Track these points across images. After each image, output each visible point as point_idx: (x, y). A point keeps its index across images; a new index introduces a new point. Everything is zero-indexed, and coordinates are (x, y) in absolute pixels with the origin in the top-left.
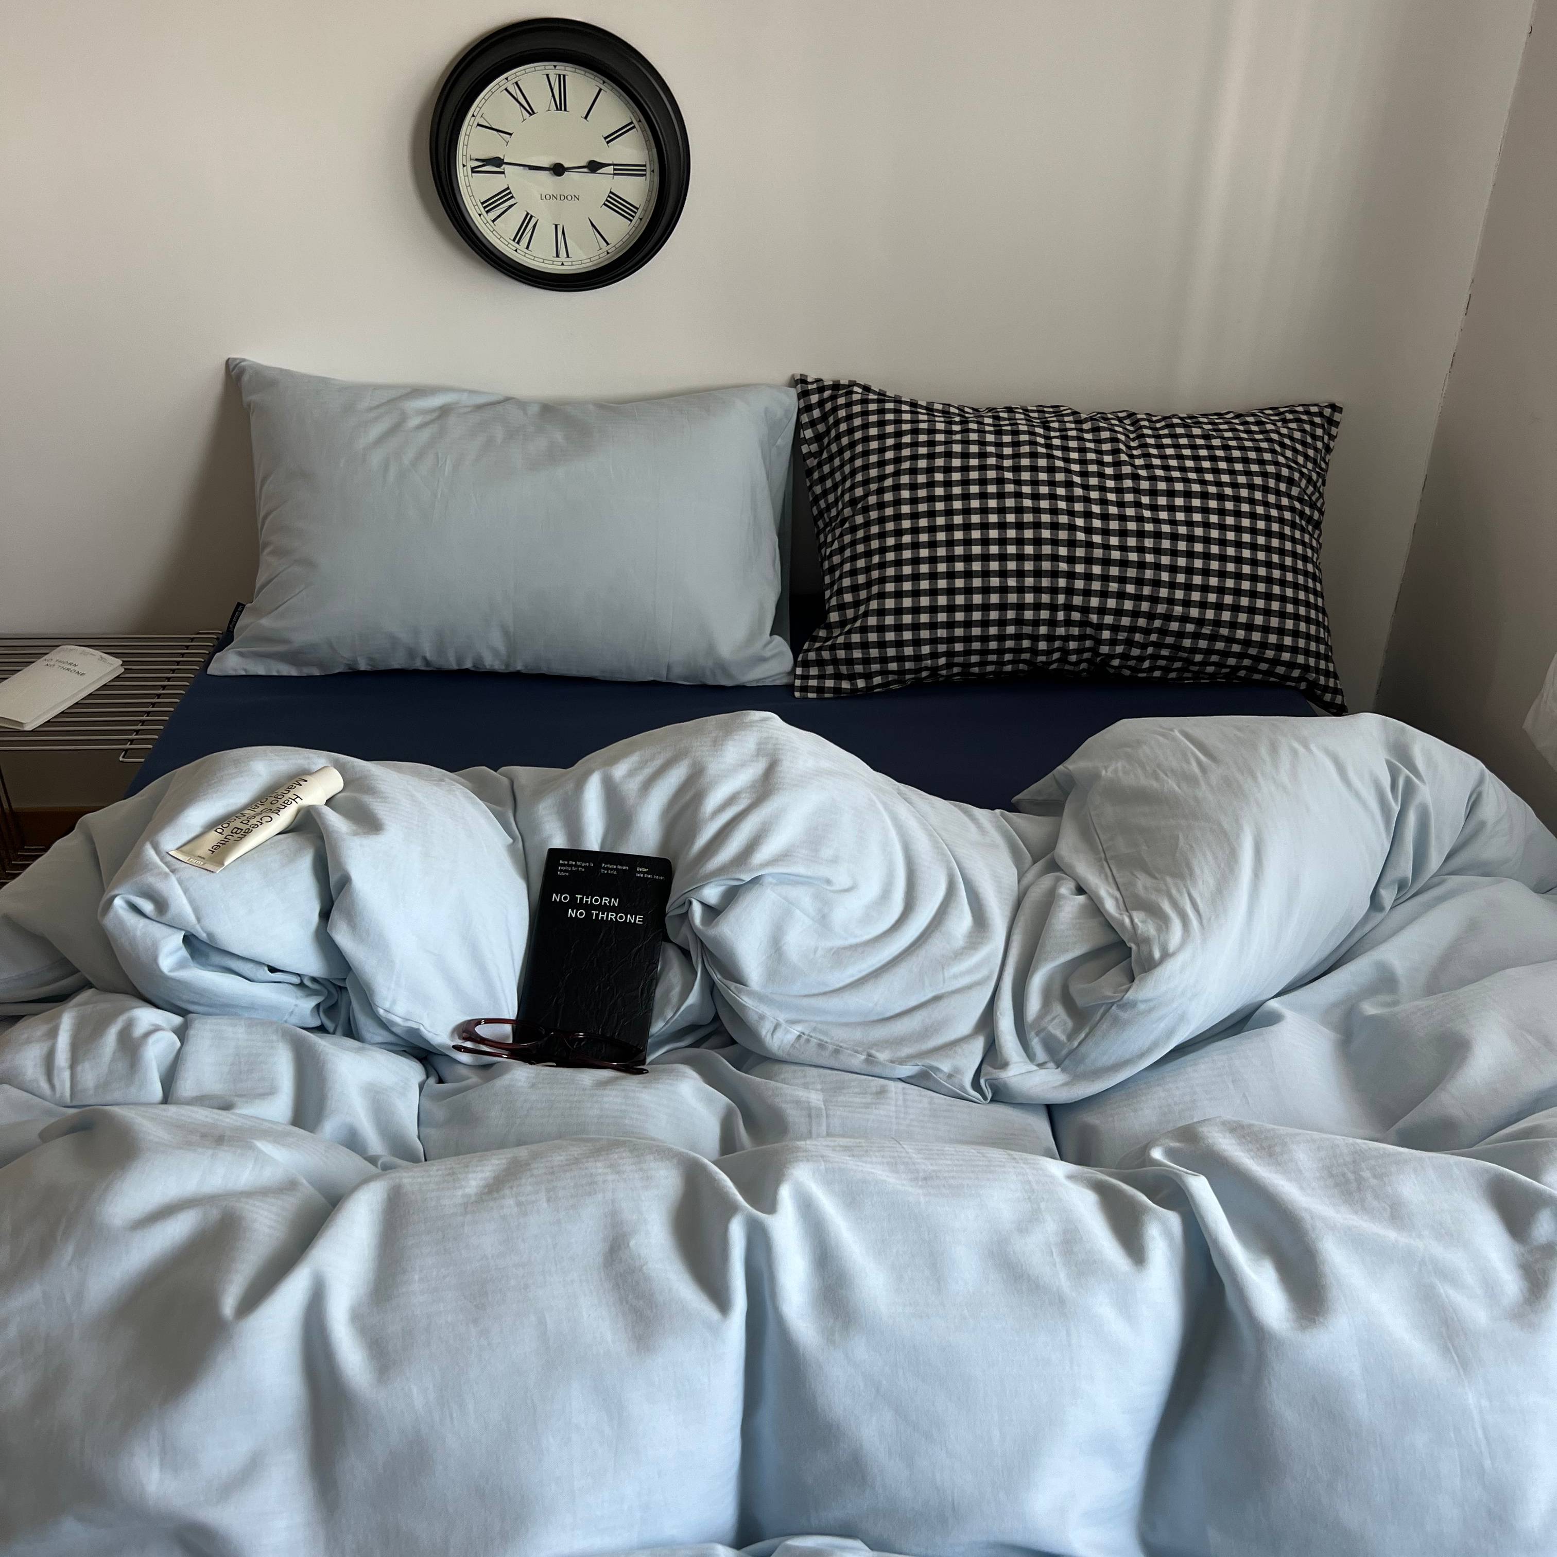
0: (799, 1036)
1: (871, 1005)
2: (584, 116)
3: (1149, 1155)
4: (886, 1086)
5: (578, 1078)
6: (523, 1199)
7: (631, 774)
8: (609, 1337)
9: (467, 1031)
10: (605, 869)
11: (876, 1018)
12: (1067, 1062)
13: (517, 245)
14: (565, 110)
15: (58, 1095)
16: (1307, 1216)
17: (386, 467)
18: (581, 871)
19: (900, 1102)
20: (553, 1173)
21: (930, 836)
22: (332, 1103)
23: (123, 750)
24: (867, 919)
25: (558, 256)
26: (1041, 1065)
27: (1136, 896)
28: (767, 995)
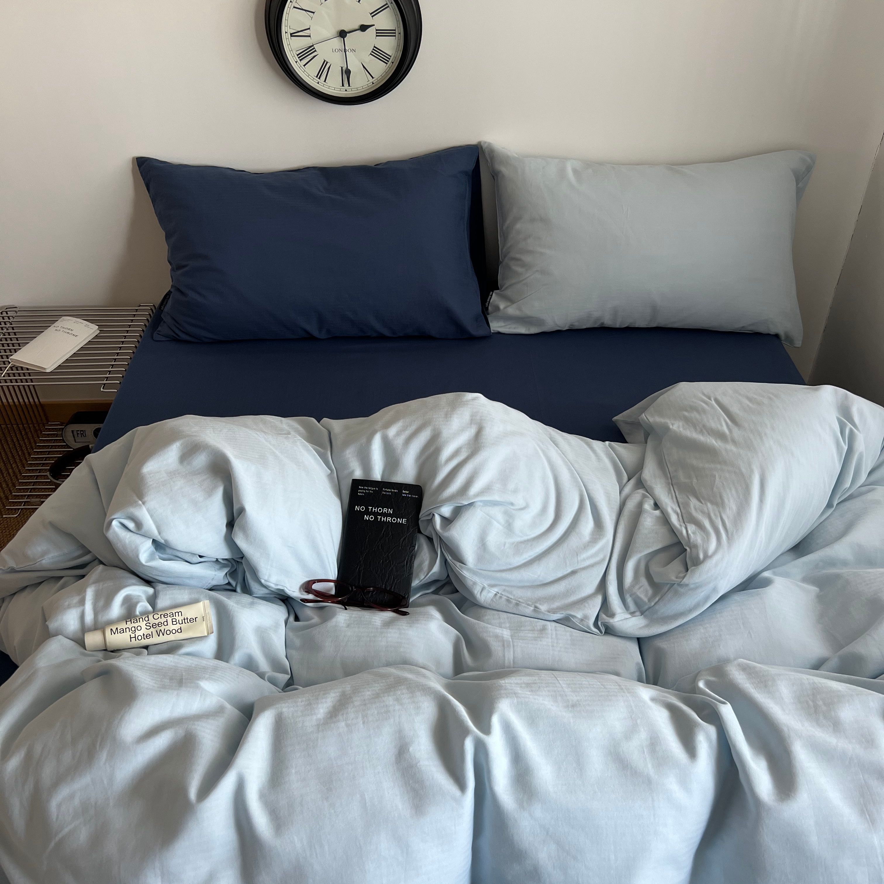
0: (496, 595)
1: (536, 576)
3: (697, 686)
4: (546, 625)
5: (373, 620)
6: (349, 722)
7: (398, 434)
8: (400, 806)
9: (307, 587)
10: (384, 491)
11: (539, 583)
12: (647, 612)
13: (319, 80)
18: (372, 493)
19: (554, 636)
20: (365, 705)
21: (569, 469)
22: (238, 642)
23: (103, 384)
24: (534, 524)
25: (343, 85)
26: (632, 614)
27: (689, 514)
28: (478, 570)
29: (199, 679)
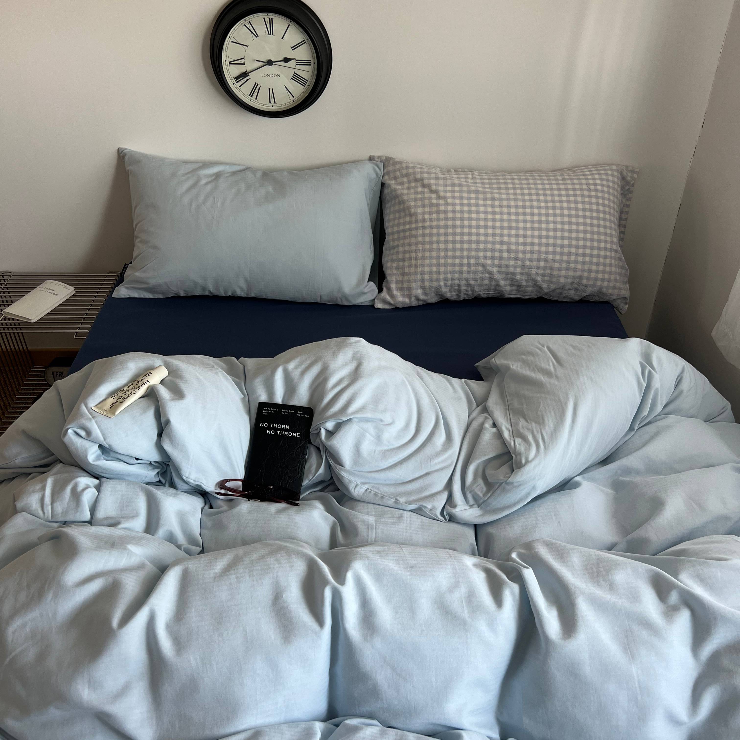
0: (366, 490)
1: (398, 476)
2: (282, 37)
3: (511, 556)
4: (403, 514)
5: (269, 509)
6: (239, 575)
7: (296, 367)
8: (273, 637)
9: (222, 484)
10: (283, 412)
11: (400, 482)
12: (482, 505)
13: (251, 98)
14: (273, 34)
15: (46, 517)
16: (573, 588)
17: (191, 204)
18: (273, 413)
19: (408, 522)
20: (252, 563)
21: (429, 396)
22: (162, 521)
23: (76, 332)
24: (398, 437)
25: (270, 102)
26: (471, 506)
27: (518, 430)
28: (353, 471)
29: (128, 543)
